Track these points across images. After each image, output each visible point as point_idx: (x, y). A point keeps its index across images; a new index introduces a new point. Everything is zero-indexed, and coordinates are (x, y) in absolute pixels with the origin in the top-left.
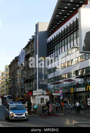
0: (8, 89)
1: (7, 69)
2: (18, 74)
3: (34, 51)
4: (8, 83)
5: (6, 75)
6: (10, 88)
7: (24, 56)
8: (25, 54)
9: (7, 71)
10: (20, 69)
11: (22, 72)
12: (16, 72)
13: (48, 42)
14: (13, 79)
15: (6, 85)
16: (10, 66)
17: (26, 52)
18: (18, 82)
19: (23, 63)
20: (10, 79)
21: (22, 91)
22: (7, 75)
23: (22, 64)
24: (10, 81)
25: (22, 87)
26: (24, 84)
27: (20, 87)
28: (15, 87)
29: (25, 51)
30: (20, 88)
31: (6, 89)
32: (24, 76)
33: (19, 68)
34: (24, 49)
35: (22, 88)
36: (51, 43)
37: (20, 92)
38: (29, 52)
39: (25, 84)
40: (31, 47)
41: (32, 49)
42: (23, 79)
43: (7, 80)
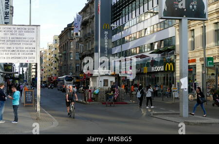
0: (57, 67)
1: (56, 40)
2: (72, 47)
3: (93, 16)
4: (58, 60)
5: (54, 49)
6: (61, 67)
7: (80, 23)
8: (81, 21)
9: (56, 43)
10: (74, 41)
11: (76, 45)
12: (69, 45)
13: (113, 4)
14: (65, 54)
15: (56, 62)
16: (61, 37)
17: (83, 17)
18: (72, 58)
19: (79, 33)
21: (76, 70)
22: (56, 49)
23: (77, 34)
24: (61, 56)
25: (77, 65)
26: (80, 61)
27: (75, 64)
28: (67, 65)
29: (81, 17)
30: (75, 67)
31: (55, 68)
32: (79, 51)
33: (72, 40)
34: (79, 13)
35: (76, 67)
36: (117, 6)
37: (74, 71)
38: (87, 18)
40: (89, 12)
41: (91, 13)
42: (78, 54)
43: (56, 55)
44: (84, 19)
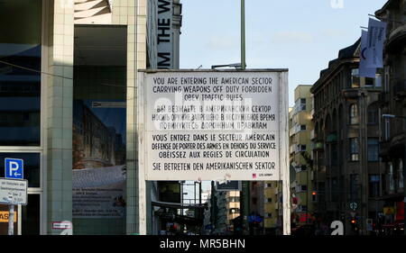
0: (310, 187)
1: (303, 101)
2: (354, 121)
4: (310, 162)
5: (299, 129)
6: (322, 184)
7: (380, 47)
8: (384, 38)
9: (304, 108)
10: (361, 102)
11: (369, 114)
12: (345, 115)
14: (334, 144)
15: (304, 168)
16: (317, 89)
17: (390, 27)
18: (354, 158)
19: (377, 76)
20: (318, 145)
21: (371, 194)
22: (303, 127)
23: (370, 81)
24: (320, 151)
25: (374, 179)
26: (382, 165)
27: (365, 176)
28: (342, 177)
29: (385, 25)
30: (365, 184)
31: (304, 188)
32: (379, 133)
33: (357, 98)
34: (378, 14)
35: (371, 184)
37: (365, 198)
39: (388, 167)
42: (373, 142)
43: (304, 147)
44: (394, 33)
